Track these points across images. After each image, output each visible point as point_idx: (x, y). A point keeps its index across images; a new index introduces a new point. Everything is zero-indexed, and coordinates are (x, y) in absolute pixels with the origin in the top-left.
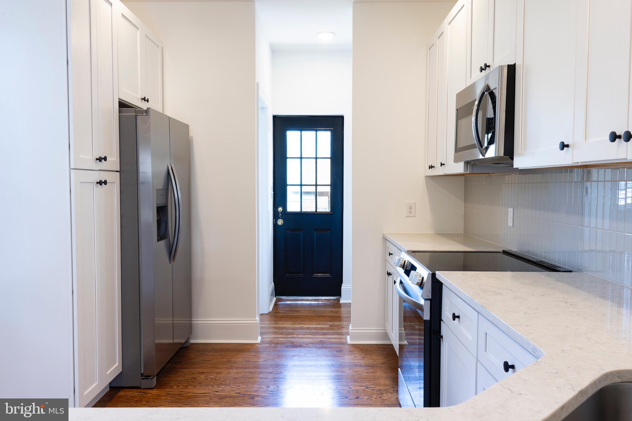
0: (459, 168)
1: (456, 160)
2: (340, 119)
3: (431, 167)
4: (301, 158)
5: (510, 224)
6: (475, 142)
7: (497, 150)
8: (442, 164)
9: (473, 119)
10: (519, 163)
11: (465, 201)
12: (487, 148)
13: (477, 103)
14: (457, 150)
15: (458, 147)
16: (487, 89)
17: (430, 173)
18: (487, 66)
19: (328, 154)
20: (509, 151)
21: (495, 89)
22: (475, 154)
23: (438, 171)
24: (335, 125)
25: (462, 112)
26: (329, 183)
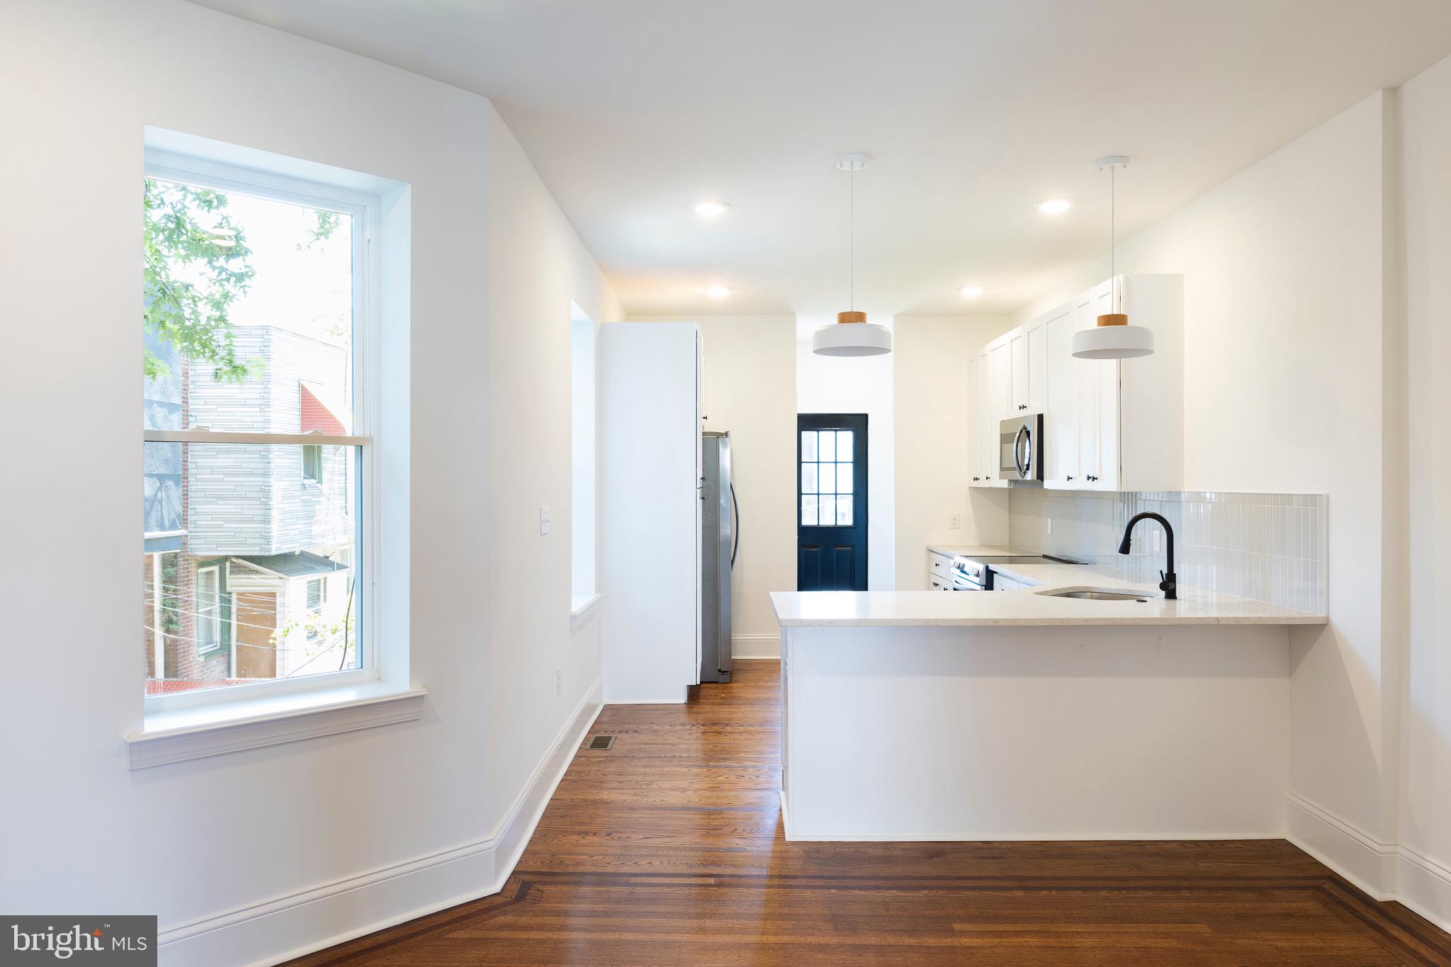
0: (1004, 484)
1: (1001, 478)
2: (864, 417)
3: (976, 479)
4: (818, 462)
5: (1049, 532)
6: (1015, 464)
7: (1032, 475)
8: (987, 478)
9: (1015, 445)
10: (1048, 484)
11: (1010, 512)
12: (1025, 473)
13: (1018, 434)
14: (1002, 469)
15: (1003, 466)
16: (1025, 428)
17: (976, 484)
18: (1024, 407)
19: (850, 458)
20: (1040, 476)
21: (1029, 428)
22: (1016, 475)
23: (983, 483)
24: (857, 424)
25: (1005, 439)
26: (851, 491)
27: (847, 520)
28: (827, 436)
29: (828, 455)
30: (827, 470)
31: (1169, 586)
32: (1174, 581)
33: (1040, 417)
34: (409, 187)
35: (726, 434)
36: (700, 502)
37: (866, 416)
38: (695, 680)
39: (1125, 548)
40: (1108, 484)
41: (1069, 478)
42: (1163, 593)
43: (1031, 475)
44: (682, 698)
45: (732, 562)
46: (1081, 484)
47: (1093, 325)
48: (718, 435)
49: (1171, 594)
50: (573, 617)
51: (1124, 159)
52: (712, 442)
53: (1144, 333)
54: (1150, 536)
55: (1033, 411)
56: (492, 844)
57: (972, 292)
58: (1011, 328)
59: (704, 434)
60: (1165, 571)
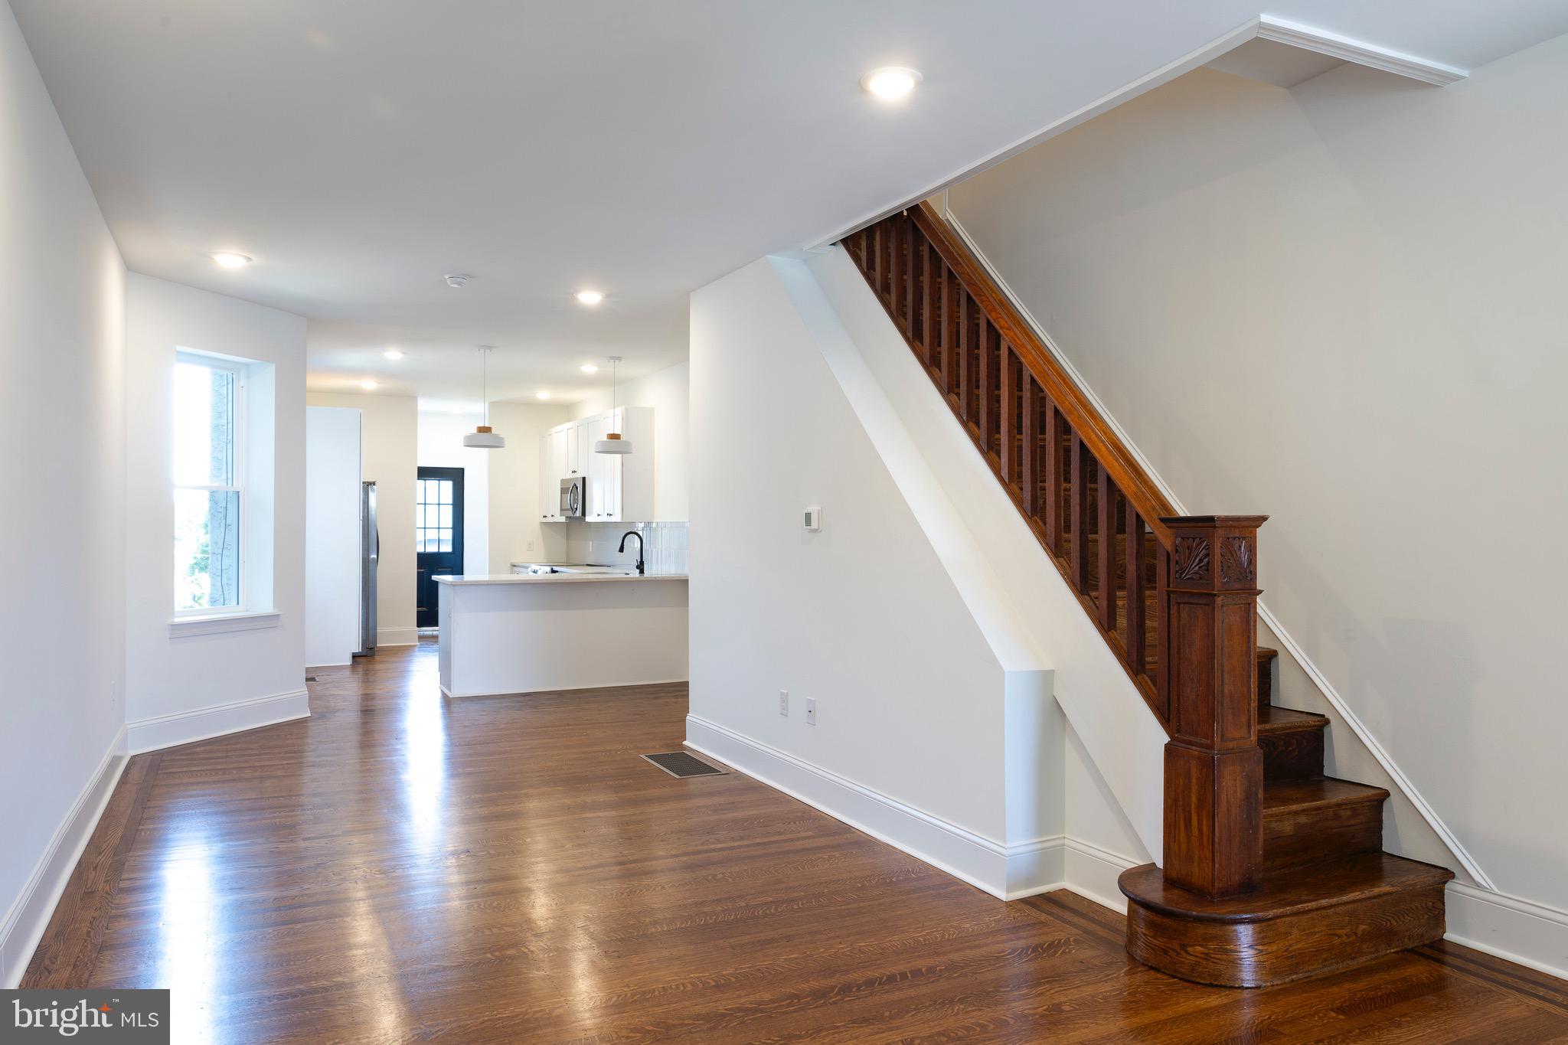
0: (563, 519)
1: (561, 515)
2: (462, 470)
3: (545, 517)
4: (425, 504)
5: (591, 550)
6: (569, 507)
8: (552, 516)
9: (569, 495)
10: (588, 519)
11: (567, 539)
12: (575, 512)
13: (571, 488)
14: (561, 510)
15: (562, 508)
16: (575, 485)
17: (545, 520)
18: (575, 472)
19: (450, 501)
20: (584, 514)
21: (578, 485)
22: (570, 514)
23: (550, 520)
24: (456, 476)
25: (564, 491)
26: (451, 526)
27: (447, 548)
28: (432, 484)
29: (432, 498)
30: (432, 510)
31: (641, 567)
32: (643, 565)
33: (584, 479)
34: (274, 366)
35: (376, 483)
37: (463, 469)
38: (357, 649)
39: (621, 550)
40: (617, 518)
41: (599, 515)
42: (638, 571)
43: (578, 513)
44: (348, 662)
46: (604, 519)
47: (605, 439)
48: (371, 483)
49: (642, 572)
51: (619, 358)
52: (365, 489)
53: (627, 444)
54: (633, 543)
55: (580, 475)
57: (543, 395)
58: (569, 421)
59: (362, 482)
60: (639, 560)
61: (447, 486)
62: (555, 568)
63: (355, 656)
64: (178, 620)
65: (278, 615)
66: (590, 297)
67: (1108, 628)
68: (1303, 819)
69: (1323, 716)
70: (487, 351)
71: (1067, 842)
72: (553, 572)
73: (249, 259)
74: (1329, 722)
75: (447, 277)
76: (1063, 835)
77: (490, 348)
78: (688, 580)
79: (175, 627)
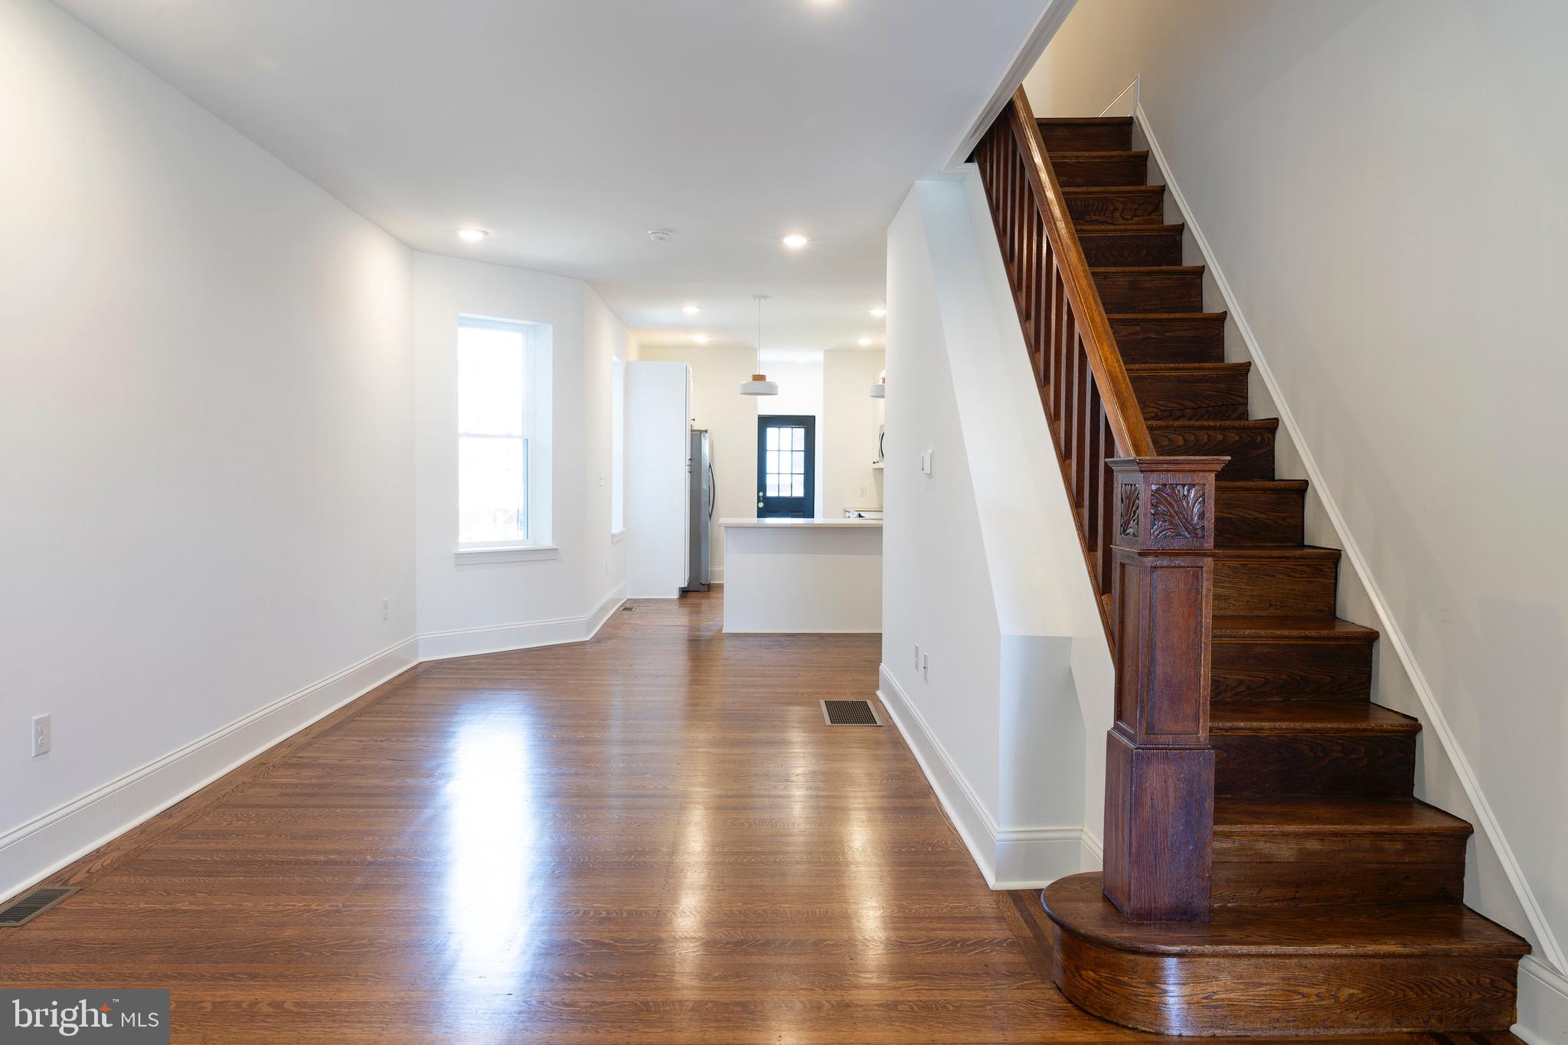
2: (812, 418)
4: (779, 451)
19: (802, 447)
24: (807, 423)
26: (803, 472)
27: (799, 492)
28: (786, 431)
30: (785, 457)
34: (551, 326)
35: (706, 431)
36: (688, 475)
37: (814, 417)
38: (684, 584)
44: (675, 595)
45: (710, 516)
48: (701, 432)
50: (613, 536)
52: (696, 437)
56: (585, 619)
59: (692, 431)
61: (800, 433)
62: (862, 514)
63: (684, 593)
64: (461, 550)
65: (557, 549)
66: (795, 241)
67: (1103, 590)
68: (1313, 845)
69: (1416, 720)
70: (763, 300)
71: (1084, 836)
72: (860, 516)
73: (486, 233)
74: (1421, 728)
75: (650, 232)
76: (1081, 827)
77: (764, 297)
78: (882, 528)
79: (459, 556)
